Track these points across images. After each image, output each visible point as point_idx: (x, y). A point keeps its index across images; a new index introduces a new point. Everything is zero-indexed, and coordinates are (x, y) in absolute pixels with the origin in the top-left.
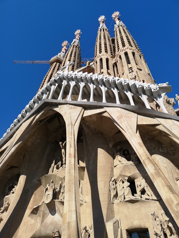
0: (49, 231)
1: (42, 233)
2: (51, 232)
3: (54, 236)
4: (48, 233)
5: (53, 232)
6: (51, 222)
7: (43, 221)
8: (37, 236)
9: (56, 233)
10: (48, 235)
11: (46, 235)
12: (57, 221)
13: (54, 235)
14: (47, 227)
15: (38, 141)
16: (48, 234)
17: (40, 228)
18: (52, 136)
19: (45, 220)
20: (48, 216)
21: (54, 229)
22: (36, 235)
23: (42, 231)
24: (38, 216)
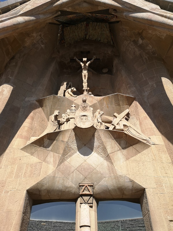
0: (70, 183)
1: (56, 183)
2: (73, 185)
3: (84, 193)
4: (69, 186)
5: (80, 186)
6: (80, 166)
7: (62, 160)
8: (44, 188)
9: (89, 187)
10: (67, 190)
11: (63, 189)
12: (94, 166)
13: (83, 191)
14: (69, 175)
15: (43, 46)
16: (67, 188)
17: (54, 172)
18: (59, 53)
19: (68, 160)
20: (73, 154)
21: (84, 179)
22: (42, 186)
23: (57, 179)
24: (51, 151)
